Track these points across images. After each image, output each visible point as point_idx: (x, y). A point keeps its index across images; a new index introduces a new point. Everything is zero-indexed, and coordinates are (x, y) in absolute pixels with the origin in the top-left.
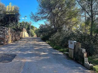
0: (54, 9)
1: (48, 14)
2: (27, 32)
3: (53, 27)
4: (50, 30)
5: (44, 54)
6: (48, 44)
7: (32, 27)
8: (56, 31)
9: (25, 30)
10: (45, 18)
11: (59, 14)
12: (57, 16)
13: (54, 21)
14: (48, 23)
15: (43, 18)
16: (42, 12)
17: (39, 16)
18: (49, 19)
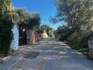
0: (71, 10)
1: (66, 16)
2: (47, 34)
3: (71, 27)
4: (67, 31)
5: (63, 54)
6: (66, 44)
7: (51, 29)
8: (74, 32)
9: (45, 31)
10: (63, 19)
11: (77, 15)
12: (75, 16)
13: (71, 21)
14: (66, 24)
15: (60, 20)
16: (60, 15)
17: (57, 18)
18: (66, 20)
